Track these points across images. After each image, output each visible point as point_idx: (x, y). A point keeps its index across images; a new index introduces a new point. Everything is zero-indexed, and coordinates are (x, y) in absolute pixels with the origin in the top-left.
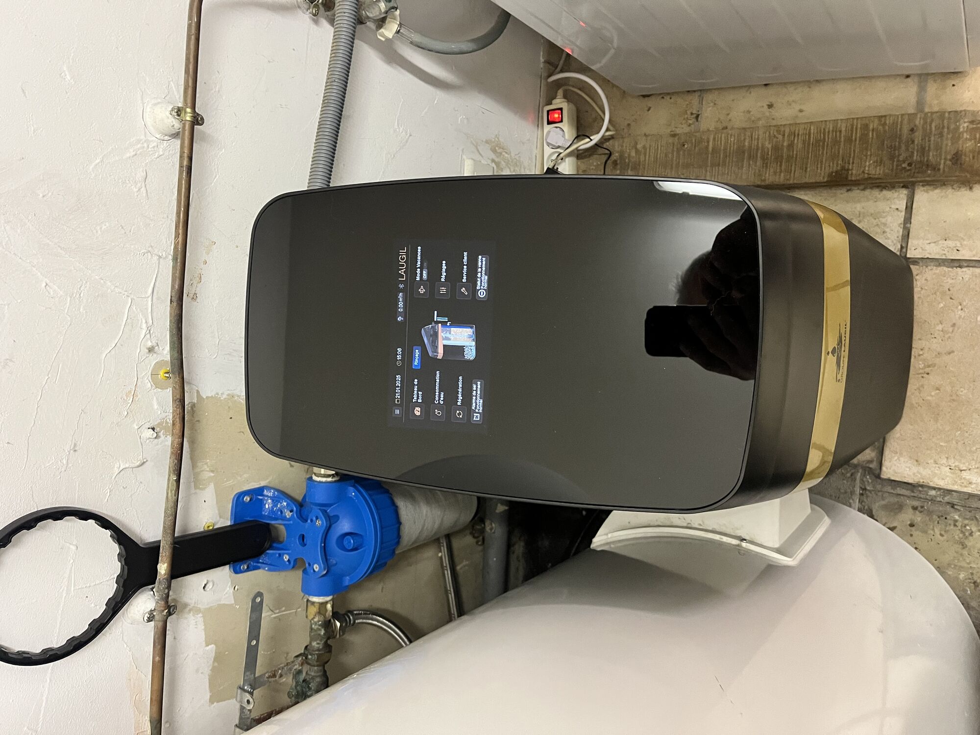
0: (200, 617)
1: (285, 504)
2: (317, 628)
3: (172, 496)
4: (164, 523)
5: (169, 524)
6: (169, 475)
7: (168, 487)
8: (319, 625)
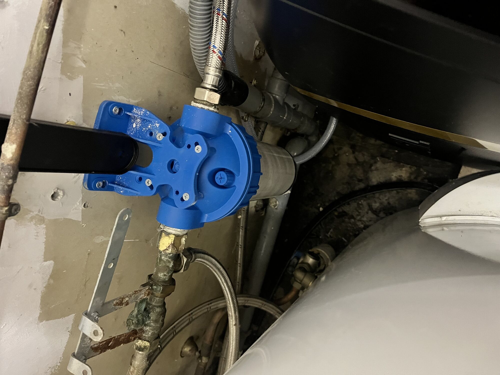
0: (42, 229)
1: (158, 125)
2: (167, 260)
3: (38, 51)
4: (21, 88)
5: (28, 90)
6: (39, 21)
7: (35, 37)
8: (170, 258)
